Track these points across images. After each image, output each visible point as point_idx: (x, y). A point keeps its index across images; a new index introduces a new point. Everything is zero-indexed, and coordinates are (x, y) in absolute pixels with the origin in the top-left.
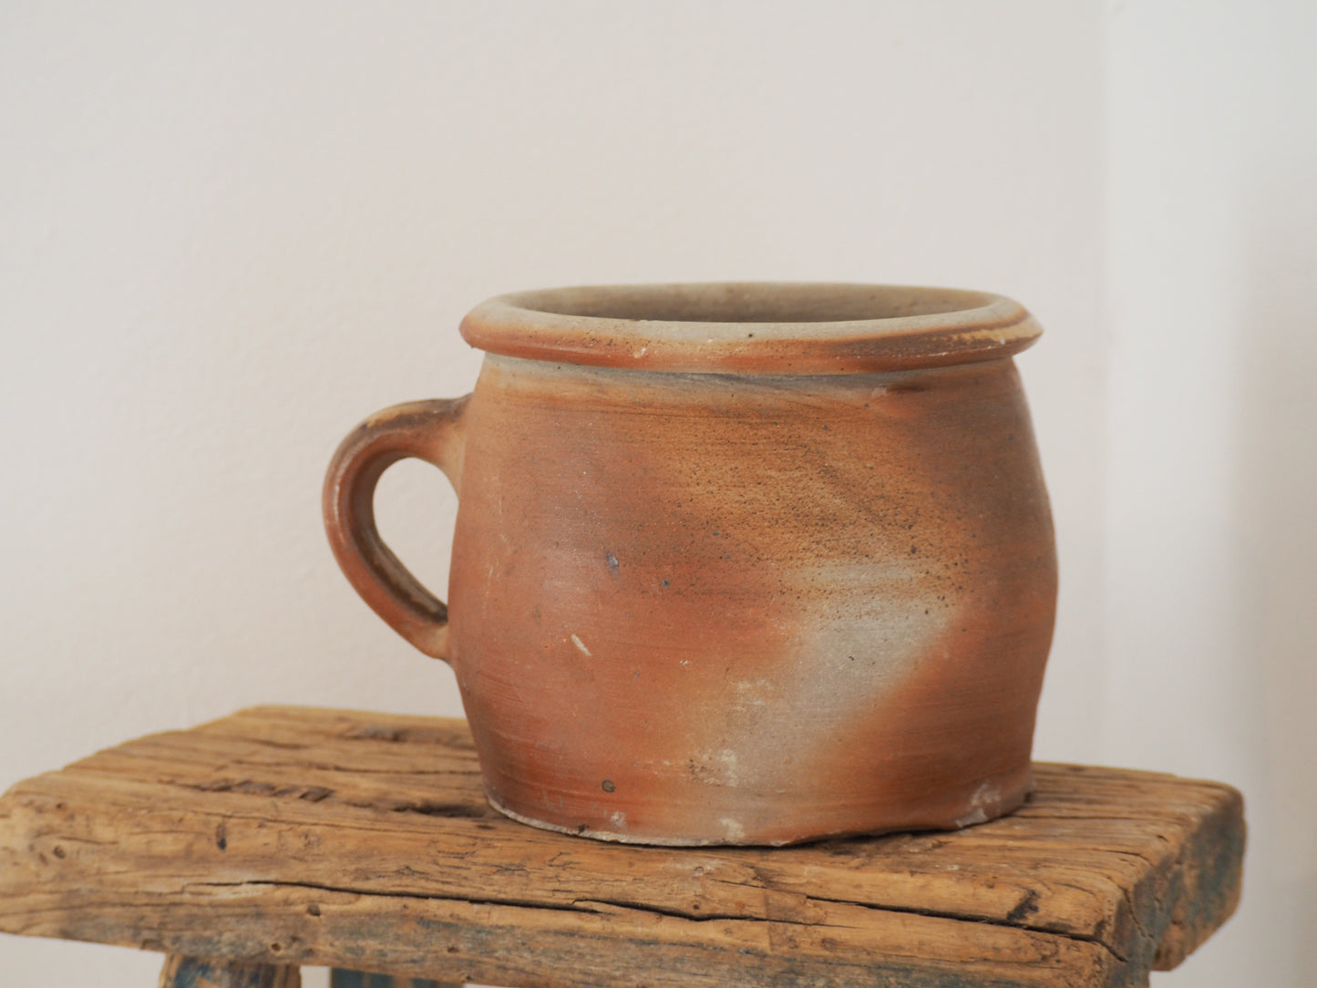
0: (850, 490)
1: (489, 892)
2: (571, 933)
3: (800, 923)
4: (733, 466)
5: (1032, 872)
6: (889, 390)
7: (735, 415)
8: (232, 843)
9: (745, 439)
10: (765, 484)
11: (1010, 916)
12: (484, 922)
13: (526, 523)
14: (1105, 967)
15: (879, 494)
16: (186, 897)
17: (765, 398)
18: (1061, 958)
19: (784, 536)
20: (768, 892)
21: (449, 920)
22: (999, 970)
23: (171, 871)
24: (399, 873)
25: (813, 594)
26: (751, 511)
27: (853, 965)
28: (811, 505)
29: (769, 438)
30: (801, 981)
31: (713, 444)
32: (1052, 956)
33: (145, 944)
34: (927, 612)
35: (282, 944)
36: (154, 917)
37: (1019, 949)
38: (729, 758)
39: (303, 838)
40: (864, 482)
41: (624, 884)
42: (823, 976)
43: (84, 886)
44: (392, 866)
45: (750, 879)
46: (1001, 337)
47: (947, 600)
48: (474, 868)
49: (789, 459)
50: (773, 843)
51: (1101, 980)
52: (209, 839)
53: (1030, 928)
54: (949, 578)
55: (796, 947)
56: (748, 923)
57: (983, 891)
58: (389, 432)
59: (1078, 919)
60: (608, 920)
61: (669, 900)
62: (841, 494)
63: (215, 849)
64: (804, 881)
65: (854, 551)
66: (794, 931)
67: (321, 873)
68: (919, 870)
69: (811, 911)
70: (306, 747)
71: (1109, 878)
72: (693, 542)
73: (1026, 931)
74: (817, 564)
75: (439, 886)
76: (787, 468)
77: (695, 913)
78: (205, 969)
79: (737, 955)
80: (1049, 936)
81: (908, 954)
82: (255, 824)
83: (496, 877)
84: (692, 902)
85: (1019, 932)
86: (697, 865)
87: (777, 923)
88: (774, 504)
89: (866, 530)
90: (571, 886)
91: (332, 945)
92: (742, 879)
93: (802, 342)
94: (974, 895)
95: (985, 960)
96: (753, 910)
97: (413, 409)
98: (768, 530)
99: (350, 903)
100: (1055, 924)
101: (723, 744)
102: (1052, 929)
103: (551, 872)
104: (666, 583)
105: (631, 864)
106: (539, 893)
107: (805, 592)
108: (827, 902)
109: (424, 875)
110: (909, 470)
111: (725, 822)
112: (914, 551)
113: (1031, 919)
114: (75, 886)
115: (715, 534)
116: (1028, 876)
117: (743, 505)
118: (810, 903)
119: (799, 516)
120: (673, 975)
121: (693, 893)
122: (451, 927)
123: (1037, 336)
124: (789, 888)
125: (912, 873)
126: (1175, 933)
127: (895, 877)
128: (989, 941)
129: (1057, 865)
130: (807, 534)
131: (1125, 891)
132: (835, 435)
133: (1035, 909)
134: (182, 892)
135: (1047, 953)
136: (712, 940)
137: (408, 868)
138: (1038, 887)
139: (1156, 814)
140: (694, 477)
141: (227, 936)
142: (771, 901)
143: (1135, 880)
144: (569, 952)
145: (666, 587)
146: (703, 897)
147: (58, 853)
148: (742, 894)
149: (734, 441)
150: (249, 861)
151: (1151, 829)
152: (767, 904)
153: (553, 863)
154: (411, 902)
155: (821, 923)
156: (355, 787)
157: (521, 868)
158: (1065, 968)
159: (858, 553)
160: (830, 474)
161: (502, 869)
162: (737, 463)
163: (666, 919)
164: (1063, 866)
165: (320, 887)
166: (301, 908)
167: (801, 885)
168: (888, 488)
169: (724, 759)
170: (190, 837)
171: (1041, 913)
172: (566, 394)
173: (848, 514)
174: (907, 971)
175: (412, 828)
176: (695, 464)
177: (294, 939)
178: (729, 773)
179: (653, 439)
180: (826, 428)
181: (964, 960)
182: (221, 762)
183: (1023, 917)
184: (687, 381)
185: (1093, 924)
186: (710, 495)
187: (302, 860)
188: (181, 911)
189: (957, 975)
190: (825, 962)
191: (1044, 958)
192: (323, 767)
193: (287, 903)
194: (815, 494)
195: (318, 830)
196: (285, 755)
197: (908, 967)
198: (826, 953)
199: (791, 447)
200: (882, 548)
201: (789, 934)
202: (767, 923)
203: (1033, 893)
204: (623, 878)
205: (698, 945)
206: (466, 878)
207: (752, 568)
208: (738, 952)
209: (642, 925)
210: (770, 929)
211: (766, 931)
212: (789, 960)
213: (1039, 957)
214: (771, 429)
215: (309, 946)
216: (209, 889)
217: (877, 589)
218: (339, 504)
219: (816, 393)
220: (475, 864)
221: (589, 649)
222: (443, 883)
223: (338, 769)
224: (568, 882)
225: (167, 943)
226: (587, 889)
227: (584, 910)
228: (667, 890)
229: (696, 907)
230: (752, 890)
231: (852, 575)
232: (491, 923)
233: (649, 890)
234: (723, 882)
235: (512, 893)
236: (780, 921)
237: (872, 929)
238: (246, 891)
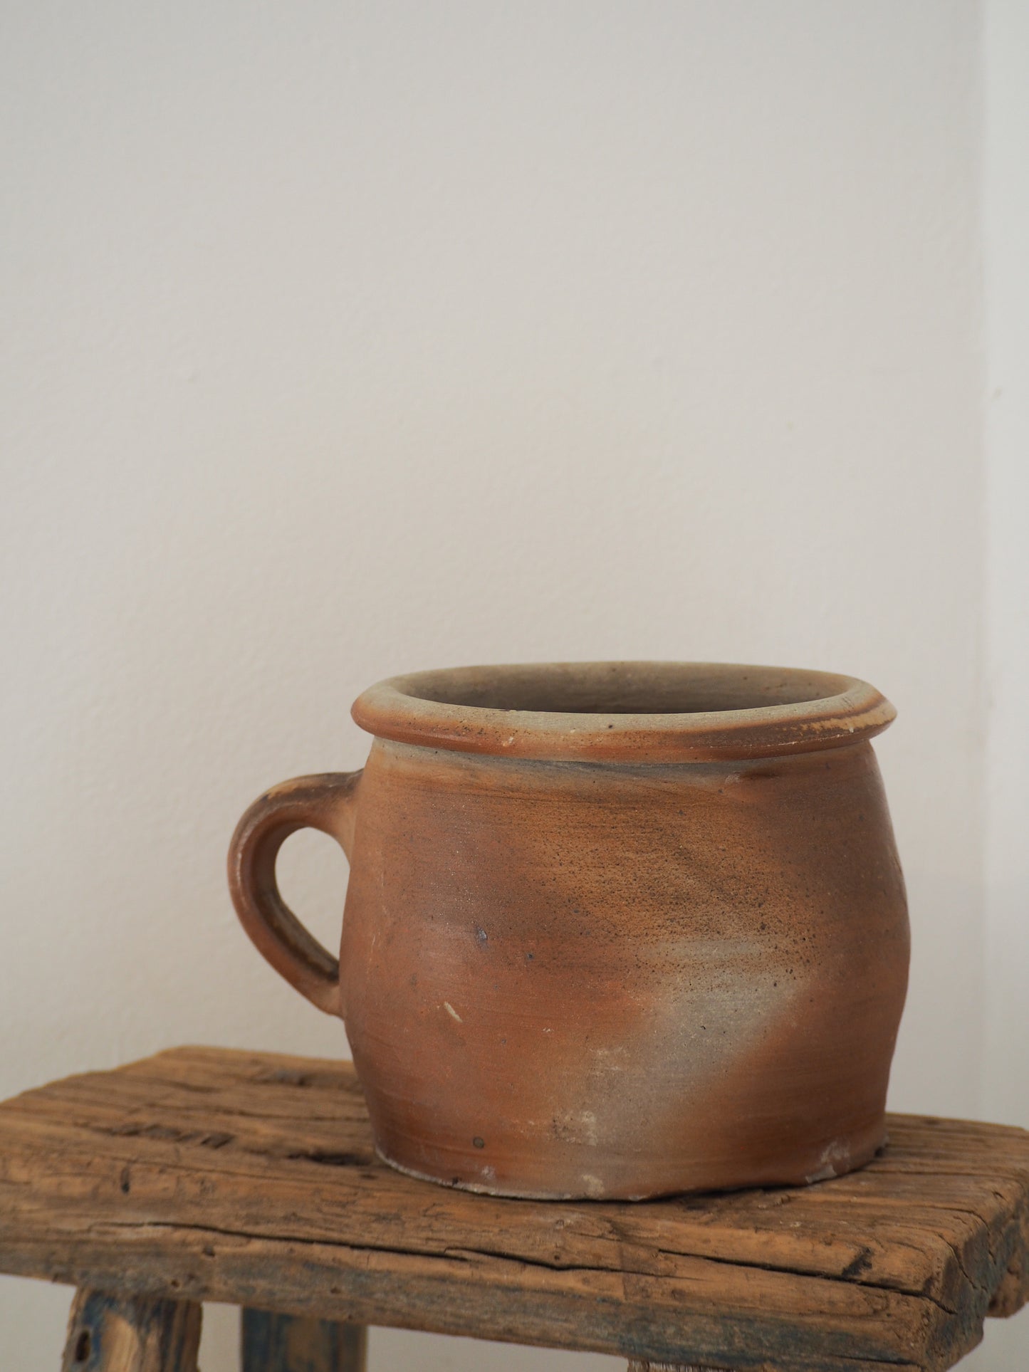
0: (703, 870)
1: (367, 1239)
2: (443, 1279)
3: (653, 1275)
4: (593, 848)
5: (868, 1230)
6: (741, 777)
7: (597, 800)
8: (135, 1187)
9: (604, 823)
10: (623, 865)
11: (845, 1271)
12: (364, 1266)
13: (404, 897)
14: (933, 1320)
15: (731, 874)
16: (93, 1236)
17: (625, 784)
18: (892, 1312)
19: (640, 914)
20: (623, 1245)
21: (331, 1263)
22: (834, 1322)
23: (81, 1211)
24: (286, 1219)
25: (667, 968)
26: (610, 890)
27: (700, 1315)
28: (666, 885)
29: (628, 822)
30: (653, 1328)
31: (575, 828)
32: (883, 1310)
33: (56, 1278)
34: (775, 985)
35: (181, 1281)
36: (64, 1253)
37: (853, 1303)
38: (589, 1119)
39: (199, 1185)
40: (717, 863)
41: (491, 1234)
42: (673, 1324)
44: (280, 1213)
45: (606, 1233)
46: (850, 725)
47: (795, 973)
48: (354, 1217)
49: (645, 842)
50: (631, 1198)
51: (929, 1333)
52: (114, 1183)
53: (864, 1284)
54: (797, 952)
55: (648, 1297)
56: (604, 1273)
57: (821, 1248)
58: (287, 804)
59: (908, 1275)
60: (477, 1268)
61: (532, 1250)
62: (694, 874)
63: (119, 1191)
64: (657, 1235)
65: (707, 927)
66: (647, 1282)
67: (216, 1215)
68: (764, 1227)
69: (662, 1264)
70: (217, 1091)
71: (941, 1236)
72: (555, 919)
73: (860, 1287)
74: (670, 940)
75: (322, 1232)
76: (644, 850)
77: (556, 1263)
78: (111, 1301)
79: (594, 1303)
80: (881, 1292)
81: (751, 1305)
82: (157, 1169)
83: (374, 1225)
84: (553, 1253)
85: (853, 1287)
86: (558, 1218)
87: (631, 1275)
88: (631, 884)
89: (717, 908)
90: (443, 1236)
92: (599, 1233)
93: (658, 733)
94: (812, 1251)
95: (821, 1312)
96: (609, 1261)
97: (310, 782)
98: (625, 907)
99: (241, 1245)
100: (887, 1280)
101: (584, 1106)
102: (884, 1285)
103: (424, 1222)
104: (531, 956)
105: (498, 1217)
106: (414, 1242)
107: (659, 966)
108: (677, 1256)
109: (309, 1222)
110: (760, 851)
111: (586, 1177)
112: (763, 928)
113: (864, 1275)
115: (576, 912)
116: (864, 1233)
117: (603, 885)
118: (662, 1256)
119: (654, 895)
120: (537, 1320)
121: (554, 1245)
122: (334, 1270)
123: (887, 723)
124: (643, 1242)
125: (757, 1230)
126: (1012, 1283)
127: (741, 1233)
128: (825, 1295)
129: (894, 1223)
130: (662, 912)
131: (956, 1249)
132: (690, 819)
133: (869, 1266)
134: (89, 1230)
135: (879, 1307)
136: (572, 1289)
137: (294, 1214)
138: (873, 1245)
139: (996, 1170)
140: (557, 857)
141: (130, 1273)
142: (625, 1254)
143: (965, 1237)
144: (441, 1296)
145: (530, 960)
146: (563, 1248)
148: (599, 1246)
149: (595, 825)
150: (150, 1204)
151: (989, 1185)
152: (621, 1256)
153: (427, 1214)
154: (298, 1247)
155: (671, 1275)
156: (255, 1132)
157: (397, 1217)
158: (895, 1322)
159: (710, 929)
160: (684, 856)
161: (380, 1218)
162: (597, 846)
163: (530, 1268)
164: (899, 1224)
165: (214, 1229)
166: (197, 1249)
167: (653, 1239)
168: (739, 868)
169: (585, 1120)
170: (97, 1181)
171: (874, 1269)
172: (443, 777)
173: (701, 893)
174: (750, 1321)
175: (301, 1177)
176: (559, 846)
177: (191, 1277)
178: (589, 1133)
179: (520, 822)
180: (681, 812)
181: (802, 1312)
182: (135, 1105)
183: (857, 1272)
184: (552, 768)
185: (923, 1280)
186: (571, 875)
187: (198, 1204)
188: (88, 1249)
189: (795, 1326)
190: (675, 1311)
191: (876, 1312)
192: (229, 1112)
193: (184, 1243)
194: (670, 874)
195: (214, 1176)
196: (195, 1098)
197: (751, 1318)
198: (676, 1303)
199: (647, 830)
200: (733, 924)
201: (642, 1284)
202: (622, 1274)
203: (868, 1250)
204: (490, 1229)
205: (559, 1293)
206: (347, 1226)
207: (610, 943)
208: (596, 1299)
209: (508, 1273)
210: (624, 1281)
211: (621, 1281)
212: (642, 1309)
213: (870, 1311)
214: (629, 813)
215: (204, 1283)
216: (112, 1229)
217: (727, 963)
218: (242, 871)
219: (672, 780)
220: (355, 1212)
221: (460, 1016)
222: (327, 1229)
223: (242, 1114)
224: (440, 1231)
225: (76, 1277)
226: (457, 1238)
227: (455, 1258)
228: (531, 1241)
229: (557, 1258)
230: (607, 1243)
231: (704, 950)
232: (369, 1267)
233: (514, 1240)
234: (582, 1234)
235: (389, 1240)
236: (634, 1272)
237: (718, 1282)
238: (148, 1232)
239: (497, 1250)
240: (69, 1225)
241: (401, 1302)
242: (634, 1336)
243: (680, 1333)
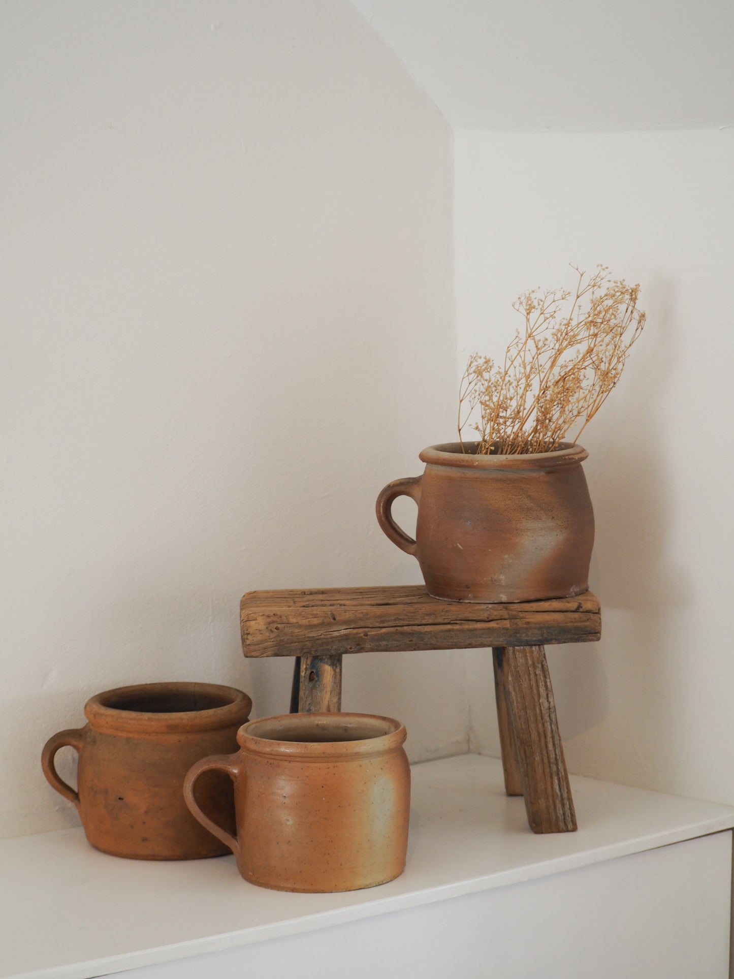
1: (424, 622)
2: (449, 631)
3: (519, 619)
7: (503, 481)
8: (338, 618)
11: (576, 610)
12: (422, 631)
13: (443, 512)
16: (323, 637)
18: (592, 619)
20: (508, 611)
21: (411, 632)
22: (575, 624)
23: (318, 629)
24: (395, 620)
27: (534, 629)
30: (518, 635)
35: (353, 647)
36: (309, 645)
37: (579, 617)
39: (361, 614)
42: (526, 633)
43: (285, 638)
44: (393, 618)
45: (502, 608)
48: (418, 616)
52: (329, 618)
53: (582, 612)
55: (518, 626)
56: (504, 621)
57: (567, 604)
59: (593, 608)
60: (461, 625)
61: (480, 617)
63: (332, 620)
64: (516, 607)
66: (517, 621)
67: (369, 623)
69: (521, 615)
72: (492, 517)
74: (526, 522)
75: (407, 622)
77: (487, 620)
79: (500, 630)
80: (588, 614)
81: (550, 623)
83: (425, 617)
85: (580, 613)
86: (491, 608)
89: (540, 512)
91: (370, 645)
92: (500, 609)
93: (521, 460)
94: (565, 605)
95: (572, 622)
96: (506, 617)
99: (378, 631)
100: (588, 610)
101: (501, 573)
102: (588, 612)
103: (443, 614)
104: (484, 528)
105: (466, 609)
106: (440, 620)
108: (525, 612)
109: (403, 620)
112: (553, 518)
113: (581, 610)
114: (282, 638)
115: (498, 514)
118: (520, 613)
120: (479, 639)
121: (487, 614)
122: (411, 634)
124: (514, 609)
128: (572, 617)
130: (524, 514)
132: (530, 486)
133: (581, 607)
134: (321, 635)
135: (589, 618)
136: (493, 627)
137: (398, 618)
140: (492, 498)
144: (448, 637)
146: (490, 615)
147: (277, 628)
148: (503, 614)
149: (502, 488)
150: (344, 623)
152: (509, 615)
153: (443, 611)
154: (398, 628)
155: (524, 618)
157: (434, 613)
158: (593, 621)
159: (538, 519)
161: (427, 615)
162: (503, 494)
163: (479, 623)
165: (368, 627)
170: (323, 618)
171: (584, 608)
173: (535, 508)
174: (549, 628)
176: (492, 495)
177: (358, 645)
178: (503, 582)
179: (480, 488)
180: (528, 484)
181: (566, 622)
183: (579, 610)
184: (489, 471)
185: (597, 609)
186: (497, 503)
187: (362, 620)
188: (320, 641)
189: (563, 627)
190: (526, 629)
193: (357, 633)
198: (527, 626)
199: (518, 489)
200: (545, 517)
201: (515, 622)
202: (509, 620)
203: (580, 603)
204: (464, 613)
205: (489, 629)
206: (416, 619)
207: (509, 523)
209: (472, 625)
210: (510, 622)
212: (515, 630)
213: (586, 619)
214: (513, 484)
215: (363, 646)
216: (330, 633)
217: (543, 529)
219: (525, 474)
220: (419, 614)
221: (462, 547)
222: (409, 621)
224: (448, 616)
225: (313, 652)
226: (454, 617)
227: (454, 623)
228: (479, 614)
229: (488, 618)
230: (504, 611)
232: (424, 631)
233: (474, 615)
234: (495, 610)
235: (431, 621)
236: (513, 619)
237: (539, 618)
238: (343, 632)
239: (467, 619)
240: (313, 634)
241: (433, 641)
242: (511, 639)
243: (527, 636)
